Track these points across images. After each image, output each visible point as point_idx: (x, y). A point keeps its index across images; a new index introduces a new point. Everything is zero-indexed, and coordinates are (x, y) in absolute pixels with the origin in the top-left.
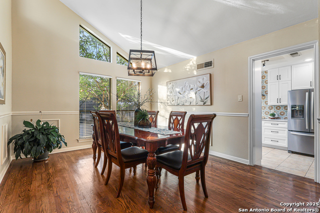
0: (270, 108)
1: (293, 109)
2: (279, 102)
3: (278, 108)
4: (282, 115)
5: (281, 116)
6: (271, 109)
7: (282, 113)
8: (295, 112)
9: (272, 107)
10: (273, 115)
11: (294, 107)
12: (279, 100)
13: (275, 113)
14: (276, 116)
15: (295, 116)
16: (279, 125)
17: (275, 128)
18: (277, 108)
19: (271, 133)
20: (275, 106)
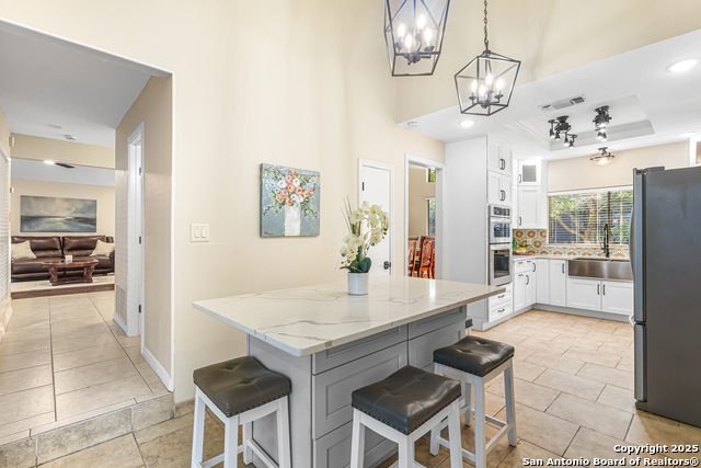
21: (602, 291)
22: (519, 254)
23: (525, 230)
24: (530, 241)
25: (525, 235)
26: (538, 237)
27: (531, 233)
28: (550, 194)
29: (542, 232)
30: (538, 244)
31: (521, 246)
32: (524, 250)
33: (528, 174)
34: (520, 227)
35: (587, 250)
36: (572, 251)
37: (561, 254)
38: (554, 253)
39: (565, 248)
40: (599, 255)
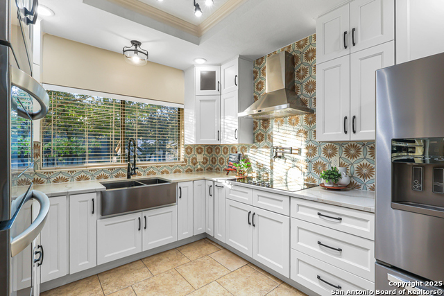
0: (330, 151)
1: (404, 155)
2: (349, 128)
3: (353, 151)
4: (365, 176)
5: (359, 180)
6: (330, 156)
7: (365, 171)
8: (410, 173)
9: (334, 149)
10: (333, 176)
11: (406, 149)
12: (351, 123)
13: (340, 170)
14: (344, 180)
15: (411, 193)
16: (345, 224)
17: (329, 230)
18: (347, 151)
19: (317, 249)
20: (341, 143)
21: (142, 225)
35: (103, 173)
36: (83, 174)
37: (66, 180)
38: (55, 181)
39: (72, 172)
40: (116, 177)
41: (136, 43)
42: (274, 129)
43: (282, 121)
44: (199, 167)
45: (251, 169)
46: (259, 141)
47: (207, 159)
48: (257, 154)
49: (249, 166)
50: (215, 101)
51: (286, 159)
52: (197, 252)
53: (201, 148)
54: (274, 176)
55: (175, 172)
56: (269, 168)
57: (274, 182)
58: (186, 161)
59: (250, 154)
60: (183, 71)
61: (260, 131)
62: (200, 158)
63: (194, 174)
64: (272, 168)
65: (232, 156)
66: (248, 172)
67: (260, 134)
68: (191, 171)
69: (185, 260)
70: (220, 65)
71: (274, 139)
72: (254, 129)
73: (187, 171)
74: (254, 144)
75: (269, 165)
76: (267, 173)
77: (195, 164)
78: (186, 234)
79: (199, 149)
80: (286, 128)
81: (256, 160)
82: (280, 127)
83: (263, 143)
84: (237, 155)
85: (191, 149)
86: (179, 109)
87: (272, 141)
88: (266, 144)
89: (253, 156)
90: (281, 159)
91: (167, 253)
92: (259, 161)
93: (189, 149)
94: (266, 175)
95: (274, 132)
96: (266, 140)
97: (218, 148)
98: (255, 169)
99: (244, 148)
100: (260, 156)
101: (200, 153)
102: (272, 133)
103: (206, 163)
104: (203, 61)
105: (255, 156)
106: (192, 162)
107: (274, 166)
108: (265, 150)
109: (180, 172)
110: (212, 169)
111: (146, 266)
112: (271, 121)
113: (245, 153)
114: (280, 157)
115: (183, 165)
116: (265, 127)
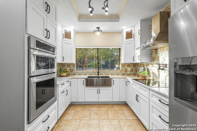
21: (98, 92)
22: (63, 76)
23: (66, 64)
24: (68, 69)
25: (66, 66)
26: (72, 67)
27: (69, 65)
28: (77, 47)
29: (73, 64)
30: (71, 70)
31: (64, 72)
32: (65, 74)
33: (67, 35)
34: (63, 62)
35: (91, 73)
36: (85, 73)
37: (81, 75)
38: (79, 75)
39: (83, 72)
40: (95, 74)
41: (98, 28)
42: (160, 54)
43: (163, 50)
44: (128, 73)
45: (150, 75)
46: (153, 61)
47: (133, 70)
48: (153, 67)
49: (149, 74)
50: (132, 43)
51: (165, 71)
52: (119, 108)
53: (130, 65)
54: (160, 80)
55: (117, 75)
56: (158, 75)
57: (160, 83)
58: (122, 70)
59: (150, 67)
60: (120, 32)
61: (154, 56)
62: (129, 69)
63: (126, 76)
64: (159, 75)
65: (140, 68)
66: (149, 77)
67: (154, 57)
68: (125, 74)
69: (113, 109)
70: (134, 26)
71: (160, 60)
72: (151, 54)
73: (122, 75)
74: (151, 63)
75: (158, 73)
76: (157, 78)
77: (126, 72)
78: (116, 99)
79: (129, 65)
80: (165, 53)
81: (152, 70)
82: (163, 53)
83: (155, 62)
84: (143, 68)
85: (125, 65)
86: (120, 49)
87: (159, 61)
88: (156, 62)
89: (151, 68)
90: (163, 71)
91: (108, 105)
92: (154, 71)
93: (124, 65)
94: (156, 79)
95: (160, 56)
96: (156, 60)
97: (138, 64)
98: (152, 75)
99: (147, 65)
100: (153, 68)
101: (129, 67)
102: (159, 56)
103: (132, 71)
104: (126, 27)
105: (152, 69)
106: (125, 71)
107: (160, 74)
108: (155, 65)
109: (119, 74)
110: (135, 74)
111: (99, 107)
112: (158, 50)
113: (148, 67)
114: (162, 69)
115: (120, 72)
116: (156, 53)
